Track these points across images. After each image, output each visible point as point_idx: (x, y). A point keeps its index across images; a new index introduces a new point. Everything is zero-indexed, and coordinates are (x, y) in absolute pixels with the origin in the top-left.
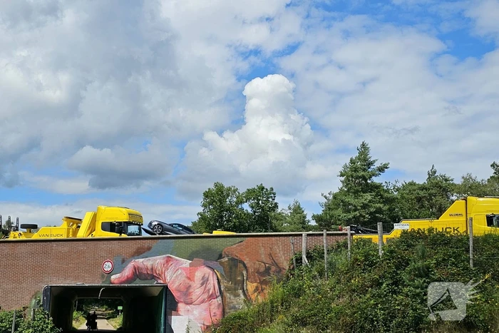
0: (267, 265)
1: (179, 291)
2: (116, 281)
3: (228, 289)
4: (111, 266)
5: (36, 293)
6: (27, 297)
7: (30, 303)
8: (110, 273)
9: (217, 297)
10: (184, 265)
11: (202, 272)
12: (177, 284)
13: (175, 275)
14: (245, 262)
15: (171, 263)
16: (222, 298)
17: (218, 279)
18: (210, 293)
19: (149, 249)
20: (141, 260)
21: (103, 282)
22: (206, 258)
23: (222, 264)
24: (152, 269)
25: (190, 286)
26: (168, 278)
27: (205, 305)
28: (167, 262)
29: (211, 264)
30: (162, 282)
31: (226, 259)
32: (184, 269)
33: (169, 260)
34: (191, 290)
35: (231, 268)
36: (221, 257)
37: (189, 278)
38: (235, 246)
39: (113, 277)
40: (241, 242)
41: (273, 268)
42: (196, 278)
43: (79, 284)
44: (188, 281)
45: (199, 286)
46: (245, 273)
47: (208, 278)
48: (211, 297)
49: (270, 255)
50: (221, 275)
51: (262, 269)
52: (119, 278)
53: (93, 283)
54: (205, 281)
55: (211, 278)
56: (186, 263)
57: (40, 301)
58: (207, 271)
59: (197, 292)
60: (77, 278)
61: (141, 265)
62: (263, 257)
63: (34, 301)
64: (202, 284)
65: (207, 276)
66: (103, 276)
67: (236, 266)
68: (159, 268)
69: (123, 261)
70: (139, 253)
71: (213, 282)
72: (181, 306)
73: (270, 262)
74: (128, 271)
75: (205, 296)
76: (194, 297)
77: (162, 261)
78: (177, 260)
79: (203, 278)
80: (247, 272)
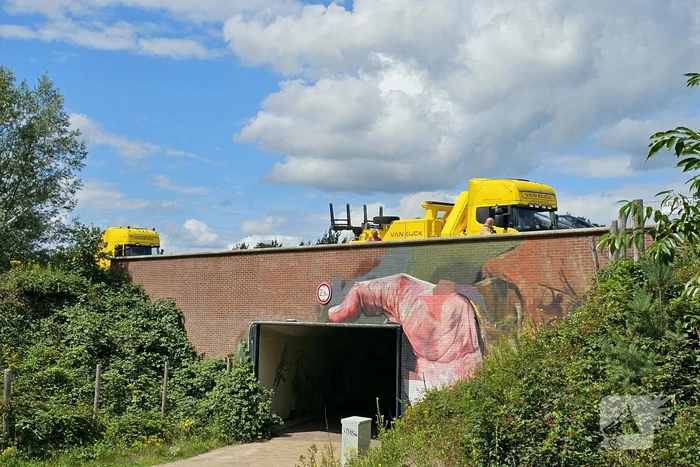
0: (556, 293)
1: (419, 337)
2: (334, 318)
3: (493, 337)
4: (327, 292)
5: (242, 334)
6: (233, 340)
7: (237, 348)
8: (327, 304)
9: (474, 351)
10: (425, 292)
11: (453, 303)
12: (415, 325)
13: (412, 310)
14: (520, 287)
15: (407, 287)
16: (482, 351)
17: (476, 318)
18: (464, 343)
19: (377, 263)
20: (366, 283)
21: (319, 319)
22: (458, 280)
23: (481, 289)
24: (381, 298)
25: (434, 329)
26: (403, 314)
27: (456, 363)
28: (402, 285)
29: (464, 289)
30: (393, 320)
31: (488, 281)
32: (426, 299)
33: (404, 281)
34: (436, 337)
35: (496, 298)
36: (479, 278)
37: (432, 315)
38: (502, 257)
39: (331, 310)
40: (513, 248)
41: (567, 299)
42: (442, 315)
43: (290, 320)
44: (431, 320)
45: (447, 329)
46: (518, 307)
47: (460, 317)
48: (466, 350)
49: (562, 273)
50: (482, 311)
51: (548, 301)
52: (339, 312)
53: (307, 319)
54: (456, 321)
55: (465, 316)
56: (428, 288)
57: (246, 346)
58: (459, 301)
59: (445, 341)
60: (287, 312)
61: (366, 292)
62: (551, 278)
63: (240, 346)
64: (452, 326)
65: (458, 311)
66: (319, 309)
67: (504, 294)
68: (390, 297)
69: (343, 285)
70: (365, 271)
71: (468, 322)
72: (422, 363)
73: (560, 287)
74: (349, 303)
75: (457, 348)
76: (440, 349)
77: (396, 285)
78: (415, 283)
79: (453, 314)
80: (522, 305)
